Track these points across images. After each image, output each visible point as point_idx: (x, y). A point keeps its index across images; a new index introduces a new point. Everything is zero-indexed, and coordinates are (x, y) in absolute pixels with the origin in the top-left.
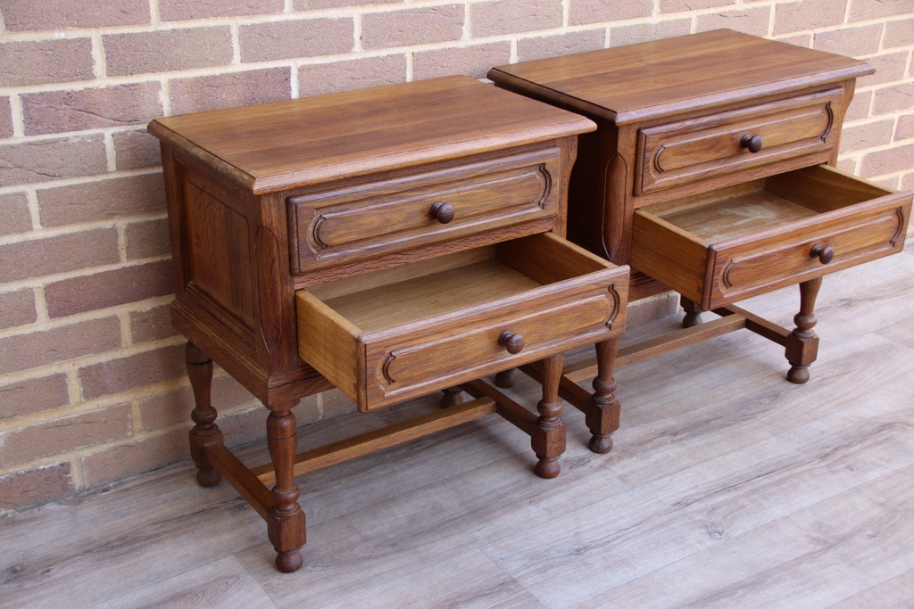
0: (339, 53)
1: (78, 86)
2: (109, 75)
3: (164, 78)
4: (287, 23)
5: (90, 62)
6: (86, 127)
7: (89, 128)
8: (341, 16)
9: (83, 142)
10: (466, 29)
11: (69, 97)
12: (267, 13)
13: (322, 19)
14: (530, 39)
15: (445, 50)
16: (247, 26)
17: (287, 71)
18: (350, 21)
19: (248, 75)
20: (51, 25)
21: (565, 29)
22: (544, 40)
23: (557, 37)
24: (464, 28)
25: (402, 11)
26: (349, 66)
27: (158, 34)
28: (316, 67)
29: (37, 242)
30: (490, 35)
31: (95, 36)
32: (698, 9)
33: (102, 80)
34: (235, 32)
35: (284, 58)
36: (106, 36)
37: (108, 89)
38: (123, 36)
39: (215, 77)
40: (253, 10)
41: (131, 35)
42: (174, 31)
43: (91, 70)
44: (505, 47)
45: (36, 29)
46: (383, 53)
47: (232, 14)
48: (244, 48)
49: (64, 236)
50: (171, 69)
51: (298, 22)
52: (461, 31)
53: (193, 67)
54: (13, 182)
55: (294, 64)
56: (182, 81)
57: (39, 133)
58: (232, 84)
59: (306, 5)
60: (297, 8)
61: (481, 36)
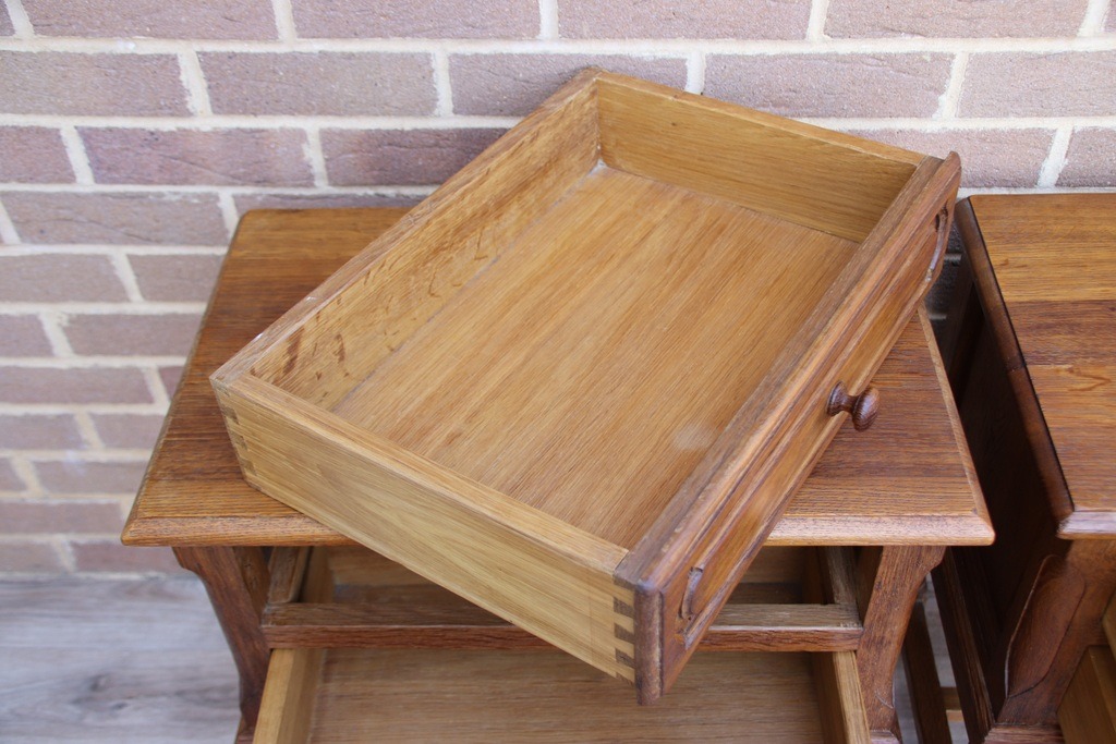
1: (167, 125)
2: (215, 112)
3: (309, 125)
4: (544, 60)
5: (178, 92)
6: (185, 181)
7: (193, 184)
8: (659, 55)
9: (185, 202)
10: (948, 100)
11: (153, 139)
12: (506, 38)
13: (620, 57)
14: (1106, 131)
15: (890, 132)
16: (463, 57)
18: (677, 66)
19: (464, 135)
20: (109, 31)
24: (943, 99)
25: (800, 56)
27: (294, 57)
29: (135, 319)
30: (1006, 115)
31: (187, 54)
33: (204, 118)
34: (441, 66)
36: (204, 54)
37: (215, 132)
38: (232, 56)
39: (403, 133)
40: (475, 32)
41: (247, 55)
42: (323, 54)
43: (184, 102)
45: (85, 35)
47: (437, 34)
48: (458, 92)
49: (175, 316)
50: (323, 111)
51: (568, 58)
52: (936, 104)
53: (361, 113)
54: (90, 240)
56: (342, 133)
57: (114, 181)
58: (437, 145)
59: (585, 30)
60: (568, 32)
61: (985, 115)
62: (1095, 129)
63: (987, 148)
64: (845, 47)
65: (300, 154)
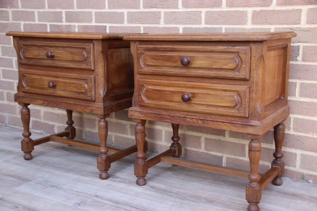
0: (120, 23)
1: (60, 24)
2: (66, 22)
3: (77, 24)
4: (106, 13)
5: (62, 18)
10: (162, 20)
11: (58, 26)
12: (101, 9)
13: (116, 12)
14: (187, 28)
15: (154, 27)
16: (96, 12)
17: (105, 27)
18: (123, 13)
19: (96, 26)
20: (56, 8)
21: (203, 25)
22: (193, 28)
23: (199, 28)
24: (161, 20)
25: (140, 12)
26: (123, 28)
27: (76, 12)
28: (114, 27)
30: (171, 24)
31: (64, 11)
32: (275, 24)
33: (64, 23)
34: (93, 14)
35: (105, 23)
36: (66, 11)
37: (65, 25)
38: (69, 12)
39: (88, 26)
40: (98, 8)
41: (71, 12)
42: (79, 12)
43: (62, 20)
44: (178, 29)
45: (53, 8)
46: (134, 25)
47: (93, 8)
48: (96, 18)
50: (79, 22)
51: (109, 12)
53: (83, 22)
55: (108, 25)
56: (80, 26)
58: (92, 28)
59: (111, 7)
60: (109, 8)
61: (168, 24)
62: (186, 27)
63: (169, 30)
64: (146, 10)
65: (75, 29)
